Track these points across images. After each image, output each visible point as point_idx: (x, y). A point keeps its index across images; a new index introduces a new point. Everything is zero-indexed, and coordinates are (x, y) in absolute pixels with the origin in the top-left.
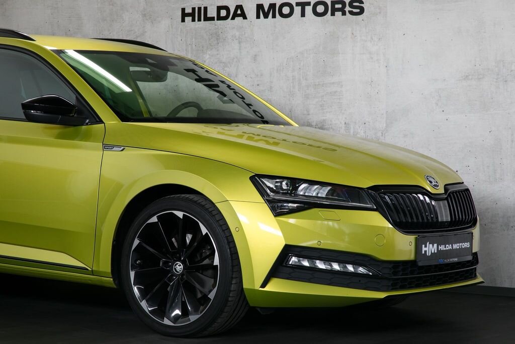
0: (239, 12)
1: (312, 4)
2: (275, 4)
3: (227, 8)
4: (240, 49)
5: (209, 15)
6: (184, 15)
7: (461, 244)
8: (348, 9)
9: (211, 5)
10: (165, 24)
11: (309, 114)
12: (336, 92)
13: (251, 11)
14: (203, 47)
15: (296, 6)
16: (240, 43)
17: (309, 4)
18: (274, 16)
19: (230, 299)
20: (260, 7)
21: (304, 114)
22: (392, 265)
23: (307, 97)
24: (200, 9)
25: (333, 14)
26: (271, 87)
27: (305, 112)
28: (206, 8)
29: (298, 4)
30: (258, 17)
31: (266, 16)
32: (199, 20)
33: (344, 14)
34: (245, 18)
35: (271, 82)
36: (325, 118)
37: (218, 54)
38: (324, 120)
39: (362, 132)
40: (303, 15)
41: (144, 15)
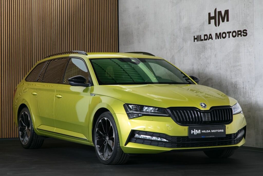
0: (210, 37)
1: (232, 33)
2: (221, 33)
3: (206, 35)
4: (211, 52)
5: (202, 39)
6: (195, 39)
7: (217, 130)
8: (242, 34)
9: (202, 34)
10: (189, 42)
11: (232, 79)
12: (240, 69)
13: (214, 36)
14: (200, 52)
15: (227, 33)
16: (211, 49)
17: (230, 32)
18: (221, 38)
19: (118, 150)
20: (216, 34)
21: (230, 79)
22: (176, 138)
23: (231, 71)
24: (199, 36)
25: (238, 36)
26: (221, 68)
27: (231, 78)
28: (201, 36)
29: (228, 32)
30: (216, 39)
31: (218, 38)
32: (199, 41)
33: (241, 36)
34: (212, 39)
35: (221, 66)
36: (236, 80)
37: (205, 55)
38: (236, 81)
39: (248, 85)
40: (229, 37)
41: (183, 40)
